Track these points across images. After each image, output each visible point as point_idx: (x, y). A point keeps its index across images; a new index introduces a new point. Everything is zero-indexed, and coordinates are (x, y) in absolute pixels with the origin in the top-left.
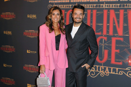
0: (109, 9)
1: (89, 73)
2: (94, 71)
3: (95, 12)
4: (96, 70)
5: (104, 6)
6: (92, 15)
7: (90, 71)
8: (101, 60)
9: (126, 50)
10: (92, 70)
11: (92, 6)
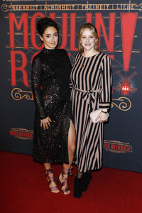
3: (73, 16)
5: (87, 7)
6: (69, 20)
9: (118, 72)
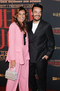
1: (4, 57)
5: (12, 6)
6: (3, 13)
7: (4, 56)
11: (3, 6)
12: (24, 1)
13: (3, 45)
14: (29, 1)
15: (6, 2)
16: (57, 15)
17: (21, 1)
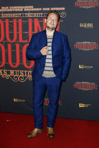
0: (33, 18)
1: (19, 78)
2: (22, 76)
3: (20, 21)
4: (24, 75)
5: (29, 15)
6: (18, 23)
7: (19, 76)
8: (29, 65)
10: (21, 75)
11: (17, 15)
12: (44, 9)
13: (18, 63)
14: (50, 9)
15: (22, 10)
16: (85, 26)
17: (40, 9)
